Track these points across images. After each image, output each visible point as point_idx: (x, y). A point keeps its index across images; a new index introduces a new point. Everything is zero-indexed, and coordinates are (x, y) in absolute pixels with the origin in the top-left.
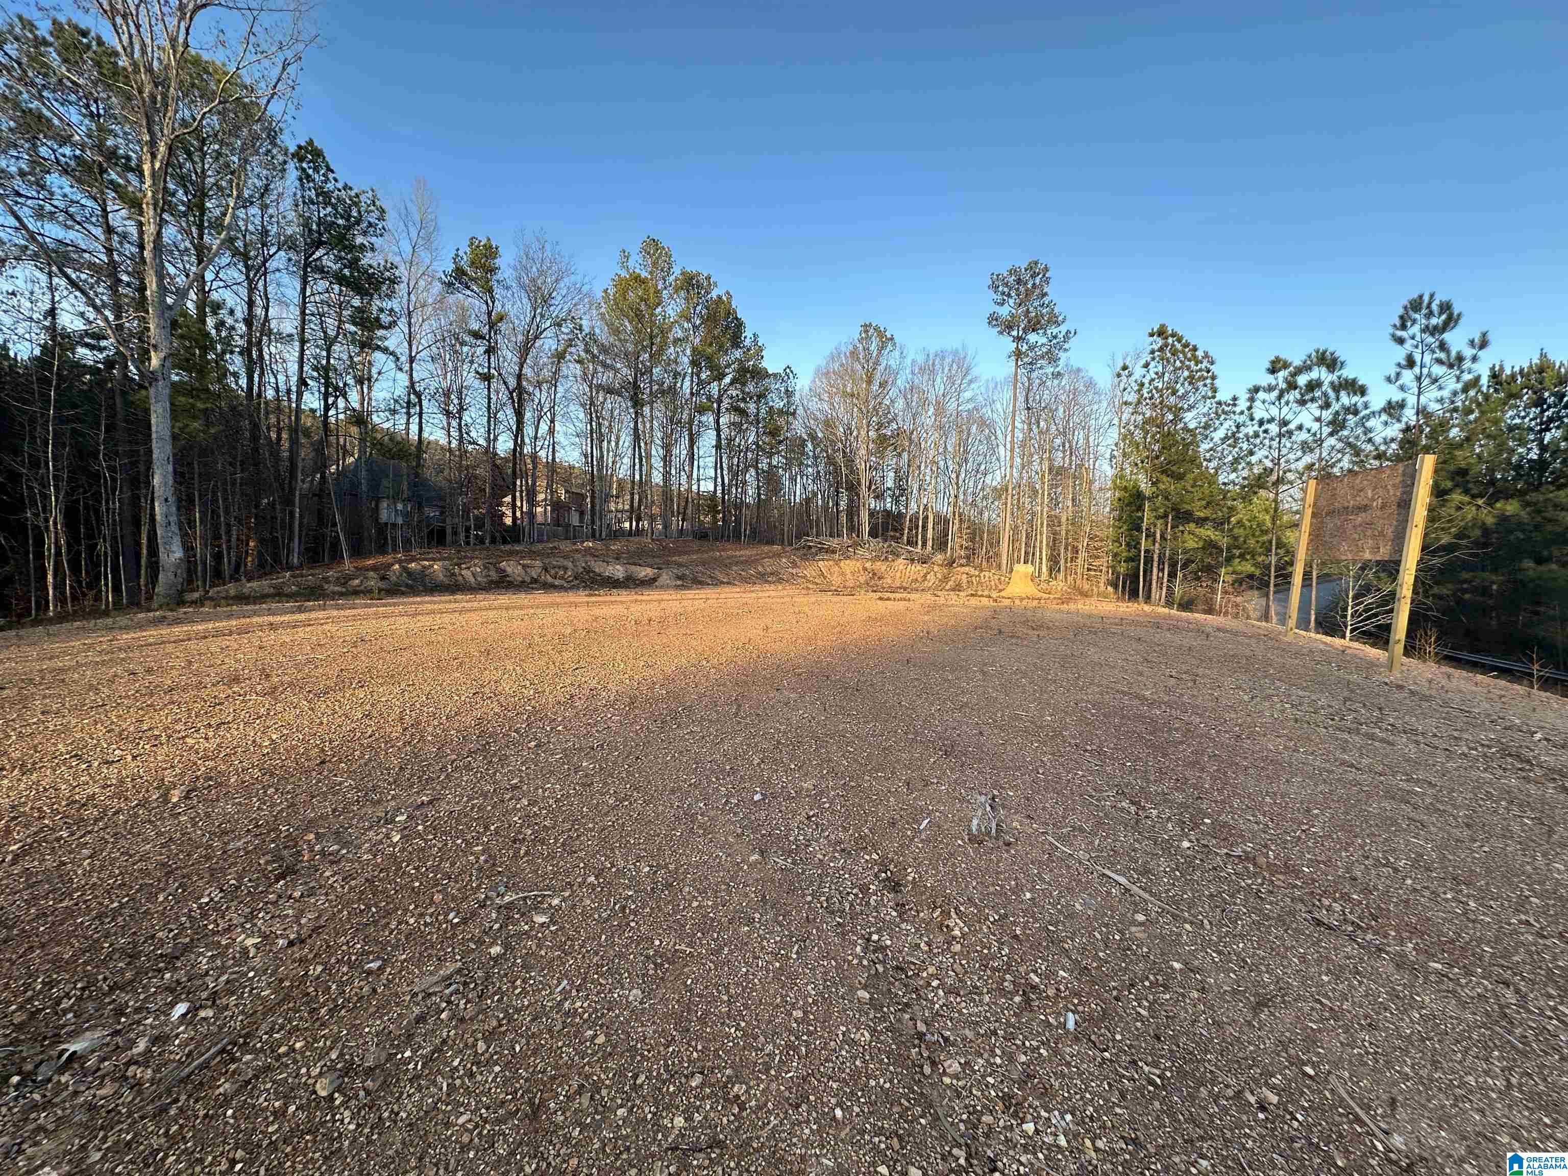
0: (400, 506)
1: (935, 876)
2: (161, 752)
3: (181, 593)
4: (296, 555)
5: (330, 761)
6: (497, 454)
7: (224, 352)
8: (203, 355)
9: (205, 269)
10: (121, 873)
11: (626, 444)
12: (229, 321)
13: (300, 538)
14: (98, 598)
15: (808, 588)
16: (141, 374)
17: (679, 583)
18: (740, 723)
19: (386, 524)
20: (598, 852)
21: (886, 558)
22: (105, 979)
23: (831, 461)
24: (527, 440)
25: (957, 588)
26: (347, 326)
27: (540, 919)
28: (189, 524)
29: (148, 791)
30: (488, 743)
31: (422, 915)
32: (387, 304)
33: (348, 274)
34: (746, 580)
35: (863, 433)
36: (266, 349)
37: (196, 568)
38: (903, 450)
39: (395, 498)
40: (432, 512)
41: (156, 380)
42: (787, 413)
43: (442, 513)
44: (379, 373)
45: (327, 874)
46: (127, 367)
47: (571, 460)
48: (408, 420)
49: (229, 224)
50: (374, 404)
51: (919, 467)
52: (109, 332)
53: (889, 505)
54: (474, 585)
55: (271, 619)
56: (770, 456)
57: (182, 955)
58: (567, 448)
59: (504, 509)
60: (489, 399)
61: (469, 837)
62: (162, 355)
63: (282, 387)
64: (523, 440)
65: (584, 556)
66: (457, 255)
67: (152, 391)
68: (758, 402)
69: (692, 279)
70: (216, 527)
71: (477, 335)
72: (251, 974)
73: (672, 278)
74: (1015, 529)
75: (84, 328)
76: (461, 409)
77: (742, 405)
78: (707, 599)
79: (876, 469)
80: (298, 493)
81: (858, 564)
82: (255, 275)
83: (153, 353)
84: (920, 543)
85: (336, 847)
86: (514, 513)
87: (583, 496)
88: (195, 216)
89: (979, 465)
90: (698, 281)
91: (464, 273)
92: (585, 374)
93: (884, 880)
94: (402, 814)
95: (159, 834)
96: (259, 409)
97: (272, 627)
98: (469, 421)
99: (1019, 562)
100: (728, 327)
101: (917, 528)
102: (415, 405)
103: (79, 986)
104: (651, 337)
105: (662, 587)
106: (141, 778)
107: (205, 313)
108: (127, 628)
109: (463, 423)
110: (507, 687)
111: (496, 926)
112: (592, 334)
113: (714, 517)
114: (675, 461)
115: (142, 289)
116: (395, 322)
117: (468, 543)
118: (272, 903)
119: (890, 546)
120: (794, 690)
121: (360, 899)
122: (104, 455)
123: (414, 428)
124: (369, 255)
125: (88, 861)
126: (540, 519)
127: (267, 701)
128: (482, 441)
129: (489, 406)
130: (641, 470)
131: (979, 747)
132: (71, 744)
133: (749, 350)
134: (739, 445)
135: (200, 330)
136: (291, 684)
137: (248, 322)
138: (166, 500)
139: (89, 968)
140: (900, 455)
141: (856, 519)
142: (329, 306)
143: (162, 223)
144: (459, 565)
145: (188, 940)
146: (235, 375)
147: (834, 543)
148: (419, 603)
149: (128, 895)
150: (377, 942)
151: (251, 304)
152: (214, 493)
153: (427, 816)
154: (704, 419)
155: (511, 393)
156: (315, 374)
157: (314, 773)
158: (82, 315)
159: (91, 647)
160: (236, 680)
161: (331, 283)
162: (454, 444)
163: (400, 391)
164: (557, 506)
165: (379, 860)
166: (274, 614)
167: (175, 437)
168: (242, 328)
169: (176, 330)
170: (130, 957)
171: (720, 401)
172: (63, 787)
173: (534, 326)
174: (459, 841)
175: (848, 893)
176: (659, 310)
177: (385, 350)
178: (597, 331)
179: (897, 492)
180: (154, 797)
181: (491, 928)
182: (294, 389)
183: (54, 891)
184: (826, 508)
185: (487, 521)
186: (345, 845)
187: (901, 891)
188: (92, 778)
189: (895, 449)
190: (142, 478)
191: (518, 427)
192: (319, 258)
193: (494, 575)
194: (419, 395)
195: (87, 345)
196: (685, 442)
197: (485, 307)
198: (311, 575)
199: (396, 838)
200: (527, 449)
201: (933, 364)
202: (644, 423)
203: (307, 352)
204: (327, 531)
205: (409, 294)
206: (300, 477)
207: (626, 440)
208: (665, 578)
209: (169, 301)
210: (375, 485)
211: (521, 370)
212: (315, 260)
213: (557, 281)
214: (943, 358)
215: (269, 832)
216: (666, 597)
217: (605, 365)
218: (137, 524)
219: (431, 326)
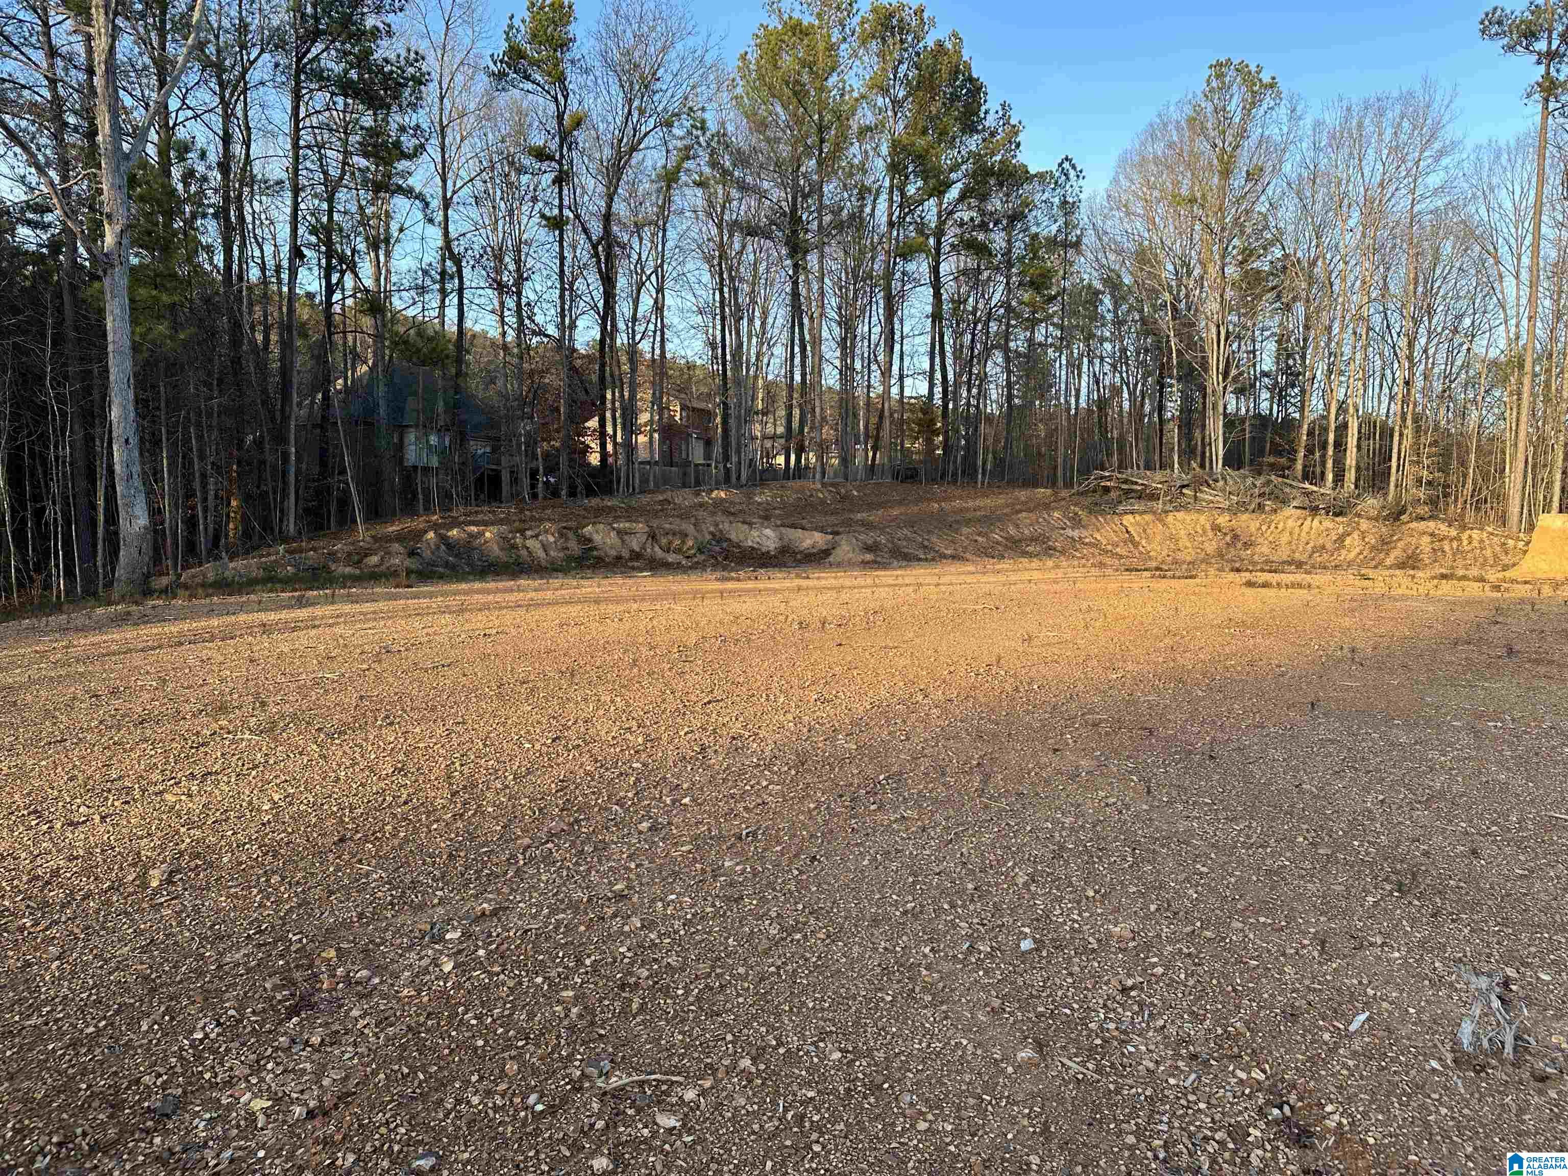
0: (433, 440)
1: (1384, 1124)
2: (136, 810)
3: (147, 576)
4: (292, 520)
5: (351, 839)
6: (574, 350)
7: (194, 216)
8: (168, 225)
9: (168, 95)
10: (95, 986)
11: (780, 321)
12: (200, 168)
13: (297, 492)
14: (47, 586)
15: (1102, 565)
16: (93, 258)
17: (869, 557)
18: (986, 807)
19: (415, 468)
20: (755, 1017)
21: (1260, 506)
22: (85, 1134)
23: (1148, 327)
24: (621, 325)
25: (1410, 562)
26: (356, 159)
27: (668, 1121)
28: (155, 474)
29: (121, 869)
30: (577, 821)
31: (489, 1093)
32: (411, 119)
33: (355, 77)
34: (988, 552)
35: (1213, 271)
36: (247, 208)
37: (164, 540)
38: (1295, 299)
39: (427, 426)
40: (479, 448)
41: (112, 266)
42: (1066, 245)
43: (495, 450)
44: (401, 230)
45: (355, 1013)
46: (76, 249)
47: (690, 353)
48: (443, 301)
49: (199, 21)
50: (394, 279)
51: (1329, 329)
52: (55, 201)
53: (1265, 405)
54: (544, 564)
55: (263, 617)
56: (1032, 324)
57: (174, 1113)
58: (683, 335)
59: (588, 440)
60: (562, 259)
61: (553, 974)
62: (118, 228)
63: (270, 263)
64: (614, 325)
65: (713, 514)
66: (511, 27)
67: (107, 282)
68: (1008, 229)
69: (891, 16)
70: (188, 479)
71: (541, 155)
72: (261, 1154)
73: (857, 19)
74: (1540, 444)
75: (24, 198)
76: (520, 280)
77: (981, 237)
78: (920, 585)
79: (1239, 337)
80: (293, 424)
81: (1202, 519)
82: (232, 95)
83: (107, 226)
84: (1330, 477)
85: (364, 973)
86: (603, 446)
87: (708, 415)
88: (154, 16)
89: (1459, 317)
90: (901, 20)
91: (521, 55)
92: (711, 204)
93: (1277, 1122)
94: (454, 928)
95: (138, 933)
96: (240, 300)
97: (265, 628)
98: (532, 297)
99: (1547, 509)
100: (954, 97)
101: (1324, 446)
102: (452, 278)
103: (55, 1140)
104: (821, 129)
105: (839, 565)
106: (113, 848)
107: (169, 159)
108: (82, 630)
109: (524, 301)
110: (603, 729)
111: (600, 1124)
112: (722, 135)
113: (929, 441)
114: (862, 348)
115: (92, 133)
116: (422, 146)
117: (534, 496)
118: (284, 1050)
119: (1269, 482)
120: (1086, 752)
121: (401, 1058)
122: (52, 379)
123: (451, 313)
124: (384, 43)
125: (57, 963)
126: (643, 454)
127: (265, 742)
128: (552, 330)
129: (562, 271)
130: (803, 365)
131: (1471, 878)
132: (29, 794)
133: (992, 134)
134: (975, 309)
135: (163, 186)
136: (294, 717)
137: (224, 167)
138: (127, 441)
139: (65, 1116)
140: (1288, 308)
141: (1197, 434)
142: (331, 130)
143: (115, 33)
144: (522, 532)
145: (180, 1090)
146: (209, 249)
147: (1155, 480)
148: (466, 593)
149: (105, 1018)
150: (428, 1128)
151: (227, 139)
152: (186, 428)
153: (490, 936)
154: (911, 267)
155: (595, 247)
156: (313, 239)
157: (331, 856)
158: (22, 179)
159: (43, 654)
160: (223, 709)
161: (333, 94)
162: (511, 336)
163: (432, 257)
164: (669, 431)
165: (426, 999)
166: (266, 610)
167: (136, 348)
168: (216, 176)
169: (134, 190)
170: (112, 1107)
171: (939, 233)
172: (23, 855)
173: (629, 131)
174: (539, 980)
175: (1206, 1139)
176: (833, 79)
177: (408, 192)
178: (730, 128)
179: (1282, 380)
180: (130, 878)
181: (592, 1126)
182: (285, 264)
183: (20, 1001)
184: (1137, 413)
185: (563, 460)
186: (377, 970)
187: (1312, 1147)
188: (55, 845)
189: (1279, 297)
190: (96, 410)
191: (606, 302)
192: (317, 58)
193: (574, 547)
194: (458, 262)
195: (29, 223)
196: (879, 311)
197: (553, 106)
198: (314, 549)
199: (448, 967)
200: (622, 339)
201: (1360, 125)
202: (807, 282)
203: (302, 206)
204: (333, 480)
205: (442, 98)
206: (295, 399)
207: (779, 315)
208: (846, 549)
209: (126, 147)
210: (398, 410)
211: (609, 206)
212: (311, 61)
213: (664, 49)
214: (1381, 113)
215: (275, 942)
216: (847, 582)
217: (743, 187)
218: (92, 479)
219: (473, 146)
